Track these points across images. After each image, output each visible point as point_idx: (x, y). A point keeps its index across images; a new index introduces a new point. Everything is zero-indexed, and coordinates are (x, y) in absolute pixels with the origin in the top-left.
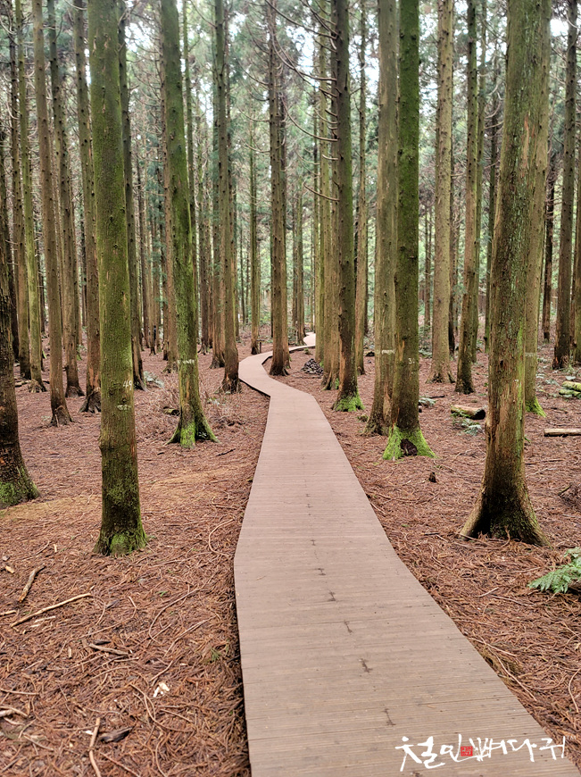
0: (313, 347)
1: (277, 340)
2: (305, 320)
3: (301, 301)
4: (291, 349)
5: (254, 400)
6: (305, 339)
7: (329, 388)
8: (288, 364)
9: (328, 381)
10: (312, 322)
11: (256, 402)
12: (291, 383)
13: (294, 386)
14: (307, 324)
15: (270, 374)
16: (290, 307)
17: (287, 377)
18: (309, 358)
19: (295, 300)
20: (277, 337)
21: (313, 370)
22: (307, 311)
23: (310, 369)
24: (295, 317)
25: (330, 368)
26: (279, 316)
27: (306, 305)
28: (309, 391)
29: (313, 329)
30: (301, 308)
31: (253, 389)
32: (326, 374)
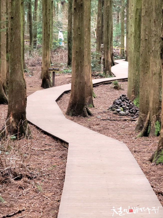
0: (124, 80)
1: (77, 70)
2: (114, 43)
3: (109, 18)
4: (95, 81)
5: (47, 148)
6: (113, 69)
7: (146, 134)
8: (91, 102)
9: (145, 124)
10: (123, 45)
11: (49, 150)
12: (95, 127)
13: (99, 131)
14: (116, 49)
15: (68, 114)
16: (94, 25)
17: (90, 119)
18: (119, 94)
19: (100, 15)
20: (77, 66)
21: (124, 109)
22: (116, 31)
23: (120, 109)
24: (100, 39)
25: (148, 108)
26: (80, 38)
27: (114, 22)
28: (120, 137)
29: (124, 56)
30: (109, 27)
31: (45, 133)
32: (142, 115)
